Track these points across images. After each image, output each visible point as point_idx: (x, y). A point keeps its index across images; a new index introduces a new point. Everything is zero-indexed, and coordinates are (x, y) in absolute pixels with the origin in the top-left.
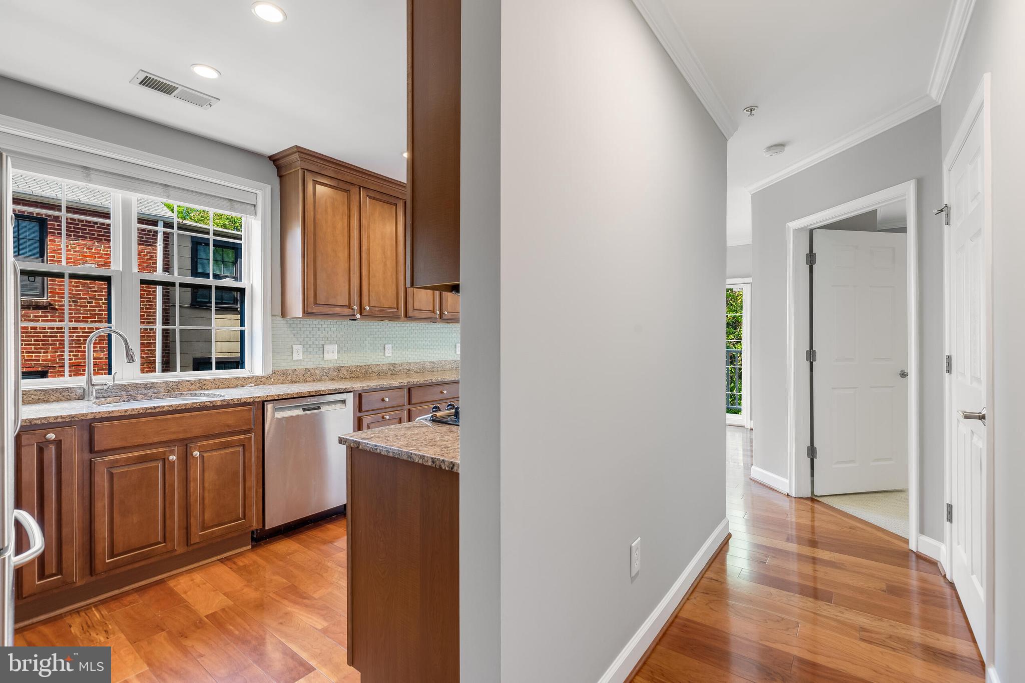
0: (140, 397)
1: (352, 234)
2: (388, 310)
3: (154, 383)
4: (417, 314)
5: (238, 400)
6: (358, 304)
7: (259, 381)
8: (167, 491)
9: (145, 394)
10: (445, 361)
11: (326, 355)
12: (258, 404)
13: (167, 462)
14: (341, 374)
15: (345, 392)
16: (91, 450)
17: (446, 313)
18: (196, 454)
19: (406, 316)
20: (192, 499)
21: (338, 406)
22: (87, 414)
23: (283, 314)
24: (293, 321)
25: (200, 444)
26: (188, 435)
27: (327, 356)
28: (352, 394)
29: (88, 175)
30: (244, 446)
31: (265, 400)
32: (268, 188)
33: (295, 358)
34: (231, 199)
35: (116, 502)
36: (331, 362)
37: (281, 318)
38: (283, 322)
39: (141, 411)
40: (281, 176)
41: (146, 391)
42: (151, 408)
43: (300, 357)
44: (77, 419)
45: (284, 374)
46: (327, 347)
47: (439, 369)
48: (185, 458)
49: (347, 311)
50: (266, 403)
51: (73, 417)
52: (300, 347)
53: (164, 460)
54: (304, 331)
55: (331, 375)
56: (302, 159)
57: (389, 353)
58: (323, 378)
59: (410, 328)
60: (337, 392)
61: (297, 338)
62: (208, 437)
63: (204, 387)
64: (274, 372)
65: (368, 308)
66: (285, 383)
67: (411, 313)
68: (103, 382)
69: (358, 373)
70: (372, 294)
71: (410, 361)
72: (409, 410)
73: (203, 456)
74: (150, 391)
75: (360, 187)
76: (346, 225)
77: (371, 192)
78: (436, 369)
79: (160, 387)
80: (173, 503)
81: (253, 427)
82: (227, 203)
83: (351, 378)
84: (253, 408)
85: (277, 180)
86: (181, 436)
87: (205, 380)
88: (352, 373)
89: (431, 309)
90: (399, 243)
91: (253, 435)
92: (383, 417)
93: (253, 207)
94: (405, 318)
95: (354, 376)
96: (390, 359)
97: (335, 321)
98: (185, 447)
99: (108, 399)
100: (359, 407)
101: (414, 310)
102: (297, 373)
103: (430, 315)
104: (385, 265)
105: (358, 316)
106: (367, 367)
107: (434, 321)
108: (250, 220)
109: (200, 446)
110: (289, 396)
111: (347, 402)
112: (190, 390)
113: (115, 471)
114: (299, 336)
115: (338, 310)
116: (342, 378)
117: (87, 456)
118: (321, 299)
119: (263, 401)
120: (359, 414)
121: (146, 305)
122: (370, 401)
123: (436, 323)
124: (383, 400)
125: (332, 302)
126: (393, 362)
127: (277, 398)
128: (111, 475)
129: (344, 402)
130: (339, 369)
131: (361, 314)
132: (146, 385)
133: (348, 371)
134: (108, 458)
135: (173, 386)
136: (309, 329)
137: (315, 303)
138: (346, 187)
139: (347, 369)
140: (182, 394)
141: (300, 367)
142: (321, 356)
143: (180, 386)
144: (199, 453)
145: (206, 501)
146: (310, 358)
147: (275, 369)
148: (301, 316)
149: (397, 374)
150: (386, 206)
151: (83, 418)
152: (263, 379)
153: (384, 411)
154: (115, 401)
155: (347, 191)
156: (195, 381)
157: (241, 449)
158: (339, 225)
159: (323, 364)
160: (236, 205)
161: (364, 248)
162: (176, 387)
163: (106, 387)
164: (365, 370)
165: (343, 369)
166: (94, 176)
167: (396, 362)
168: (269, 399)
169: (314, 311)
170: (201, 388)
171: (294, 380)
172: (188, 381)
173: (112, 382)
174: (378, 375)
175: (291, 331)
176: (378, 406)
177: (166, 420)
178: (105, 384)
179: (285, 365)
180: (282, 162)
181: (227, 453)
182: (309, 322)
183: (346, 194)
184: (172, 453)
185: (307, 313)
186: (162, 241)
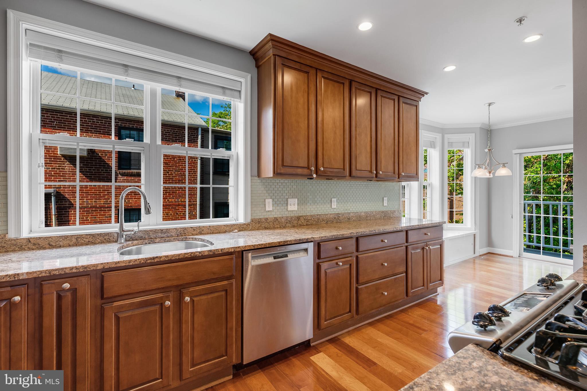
0: (158, 240)
1: (310, 108)
2: (337, 170)
3: (167, 229)
4: (358, 174)
5: (222, 250)
6: (315, 166)
7: (242, 228)
8: (163, 332)
9: (162, 237)
10: (376, 212)
11: (289, 206)
12: (238, 253)
13: (163, 307)
14: (300, 222)
15: (307, 241)
16: (102, 298)
17: (381, 173)
18: (188, 299)
19: (350, 175)
20: (184, 339)
21: (302, 254)
22: (97, 265)
23: (259, 175)
24: (266, 180)
25: (191, 289)
26: (181, 282)
27: (290, 208)
28: (312, 243)
29: (126, 71)
30: (226, 291)
31: (243, 249)
32: (249, 76)
33: (267, 209)
34: (223, 87)
35: (121, 343)
36: (292, 213)
37: (257, 178)
38: (259, 181)
39: (143, 261)
40: (258, 67)
41: (162, 235)
42: (150, 259)
43: (271, 209)
44: (89, 270)
45: (259, 222)
46: (290, 201)
47: (372, 218)
48: (179, 302)
49: (306, 171)
50: (244, 252)
51: (86, 268)
52: (271, 200)
53: (162, 305)
54: (273, 189)
55: (293, 223)
56: (274, 47)
57: (334, 205)
58: (287, 225)
59: (349, 185)
60: (301, 242)
61: (269, 194)
62: (198, 283)
63: (203, 232)
64: (252, 220)
65: (322, 169)
66: (260, 229)
67: (354, 173)
68: (131, 228)
69: (312, 221)
70: (326, 158)
71: (349, 212)
72: (357, 257)
73: (193, 301)
74: (165, 235)
75: (317, 69)
76: (306, 100)
77: (325, 73)
78: (369, 218)
79: (172, 232)
80: (168, 343)
81: (234, 274)
82: (221, 90)
83: (307, 225)
84: (234, 256)
85: (256, 70)
86: (175, 283)
87: (204, 227)
88: (308, 221)
89: (369, 169)
90: (345, 115)
91: (234, 281)
92: (337, 264)
93: (238, 93)
94: (350, 177)
95: (309, 223)
96: (335, 210)
97: (296, 180)
98: (179, 292)
99: (135, 242)
100: (318, 254)
101: (357, 170)
102: (268, 221)
103: (368, 174)
104: (335, 133)
105: (315, 176)
106: (319, 216)
107: (370, 179)
108: (237, 103)
109: (190, 292)
110: (263, 246)
111: (309, 250)
112: (193, 235)
113: (121, 315)
114: (270, 192)
115: (299, 171)
116: (301, 225)
117: (99, 302)
118: (287, 162)
119: (242, 251)
120: (318, 261)
121: (193, 174)
122: (327, 249)
123: (371, 182)
124: (337, 248)
125: (295, 164)
126: (337, 212)
127: (253, 248)
128: (118, 319)
129: (306, 250)
130: (299, 218)
131: (316, 174)
132: (162, 231)
133: (305, 219)
134: (116, 304)
135: (182, 232)
136: (277, 186)
137: (283, 165)
138: (307, 69)
139: (305, 218)
140: (186, 238)
141: (270, 216)
142: (286, 207)
143: (186, 231)
144: (189, 299)
145: (196, 341)
146: (278, 210)
147: (253, 218)
148: (272, 176)
149: (340, 222)
150: (336, 85)
151: (95, 268)
152: (244, 226)
153: (337, 257)
154: (139, 243)
155: (307, 73)
156: (196, 228)
157: (223, 293)
158: (301, 101)
159: (286, 214)
160: (227, 92)
161: (320, 119)
162: (183, 232)
163: (133, 233)
164: (317, 219)
165: (301, 218)
166: (131, 71)
167: (340, 212)
168: (246, 249)
169: (282, 171)
170: (201, 233)
171: (266, 226)
172: (192, 228)
173: (137, 228)
174: (327, 223)
175: (264, 188)
176: (333, 253)
177: (164, 268)
178: (133, 231)
179: (260, 215)
180: (259, 54)
181: (212, 298)
182: (277, 181)
183: (306, 75)
184: (168, 299)
185: (277, 174)
186: (200, 139)
